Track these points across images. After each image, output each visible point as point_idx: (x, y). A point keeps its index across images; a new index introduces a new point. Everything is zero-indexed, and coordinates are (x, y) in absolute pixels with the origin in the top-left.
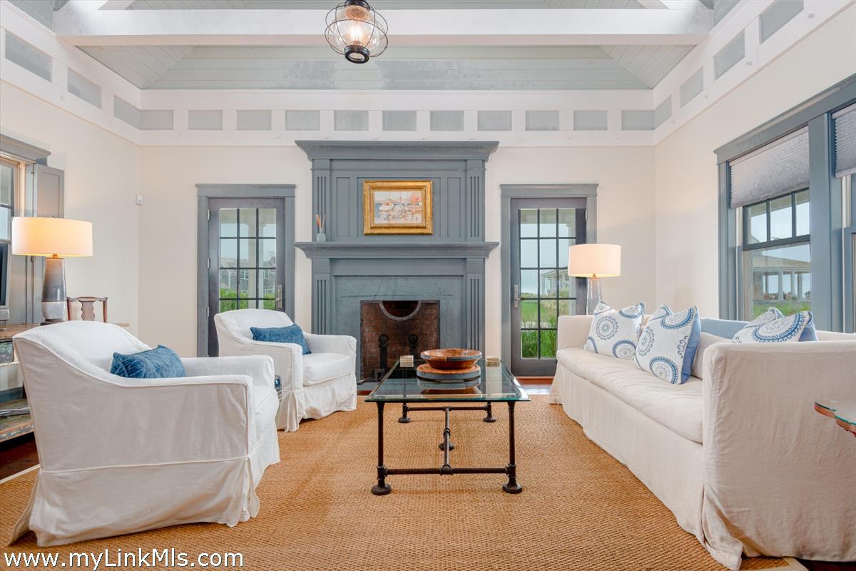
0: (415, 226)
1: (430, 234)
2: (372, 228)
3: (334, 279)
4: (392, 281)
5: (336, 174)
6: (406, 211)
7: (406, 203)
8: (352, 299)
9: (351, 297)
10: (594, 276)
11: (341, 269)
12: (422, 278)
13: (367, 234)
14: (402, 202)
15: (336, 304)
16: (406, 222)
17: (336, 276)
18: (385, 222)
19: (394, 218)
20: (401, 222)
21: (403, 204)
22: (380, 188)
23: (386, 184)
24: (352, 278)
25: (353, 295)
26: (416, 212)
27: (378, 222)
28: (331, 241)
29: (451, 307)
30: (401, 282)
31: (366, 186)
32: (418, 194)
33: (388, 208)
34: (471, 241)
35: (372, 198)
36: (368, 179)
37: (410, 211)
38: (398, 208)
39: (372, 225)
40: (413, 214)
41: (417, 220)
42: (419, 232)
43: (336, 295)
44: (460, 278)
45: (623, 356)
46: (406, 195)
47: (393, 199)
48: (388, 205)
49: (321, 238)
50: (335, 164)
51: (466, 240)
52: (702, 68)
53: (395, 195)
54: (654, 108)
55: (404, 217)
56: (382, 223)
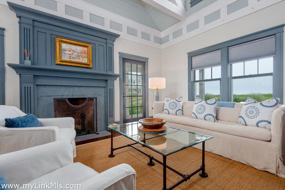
0: (85, 63)
1: (91, 68)
2: (61, 61)
3: (35, 86)
4: (72, 89)
5: (36, 29)
6: (79, 56)
7: (79, 52)
8: (48, 97)
9: (47, 96)
10: (157, 88)
11: (40, 81)
12: (87, 87)
13: (58, 64)
14: (78, 51)
15: (37, 100)
16: (80, 61)
17: (37, 85)
18: (68, 59)
19: (73, 58)
20: (77, 60)
21: (78, 52)
22: (65, 42)
23: (68, 41)
24: (48, 86)
25: (49, 95)
26: (85, 57)
27: (64, 58)
28: (34, 65)
29: (101, 100)
30: (76, 89)
31: (58, 39)
32: (85, 49)
33: (70, 53)
34: (109, 73)
35: (60, 46)
36: (58, 36)
37: (81, 56)
38: (75, 54)
39: (61, 60)
40: (83, 58)
41: (85, 61)
42: (86, 66)
43: (37, 95)
44: (104, 88)
45: (179, 114)
46: (79, 49)
47: (72, 49)
48: (70, 51)
49: (28, 63)
50: (36, 24)
51: (107, 72)
52: (182, 28)
53: (74, 47)
54: (162, 37)
55: (78, 58)
56: (66, 59)
